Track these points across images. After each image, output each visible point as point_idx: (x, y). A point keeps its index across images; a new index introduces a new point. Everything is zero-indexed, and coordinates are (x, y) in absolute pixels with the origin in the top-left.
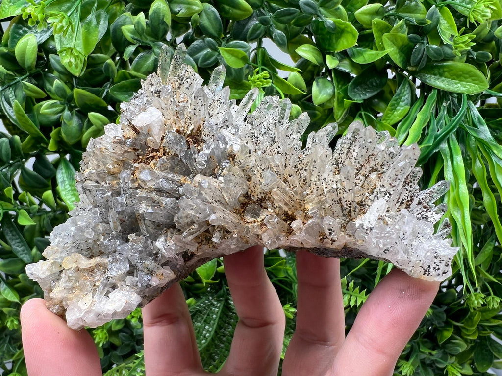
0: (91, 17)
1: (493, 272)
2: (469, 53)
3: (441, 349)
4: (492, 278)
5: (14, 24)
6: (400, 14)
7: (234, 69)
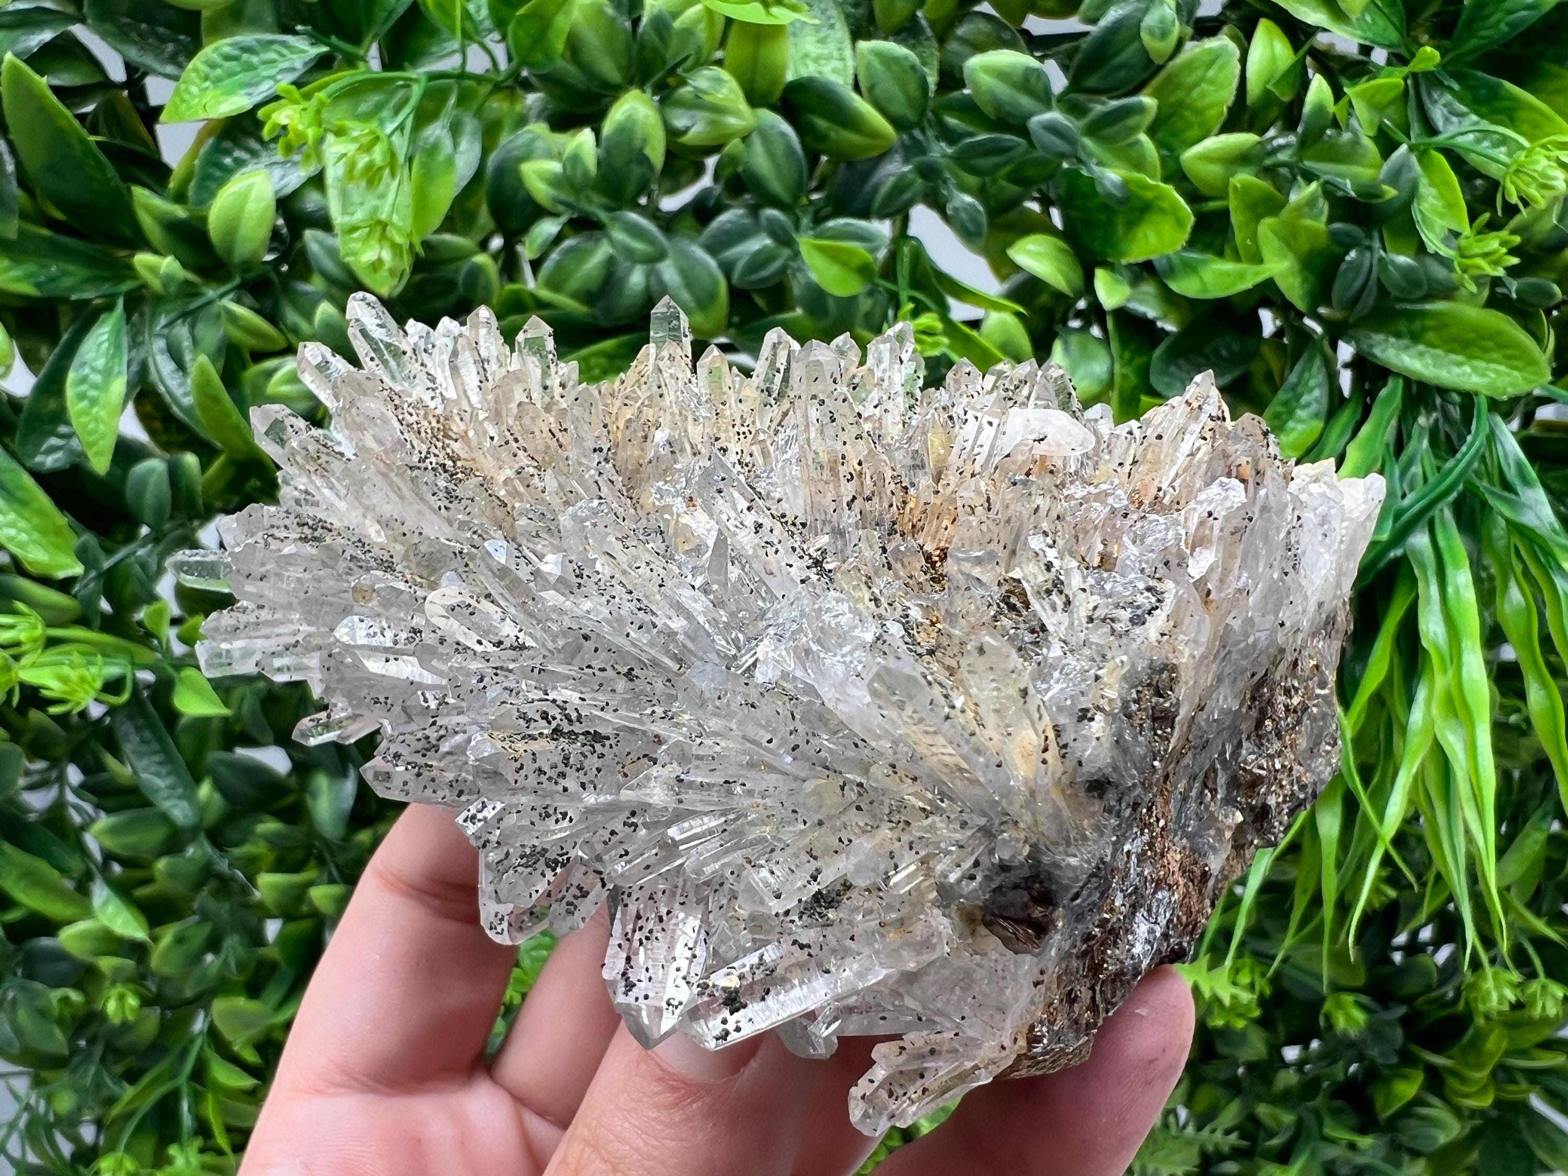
1: (1545, 908)
2: (1496, 282)
3: (1385, 1132)
4: (1541, 926)
5: (211, 141)
6: (1308, 164)
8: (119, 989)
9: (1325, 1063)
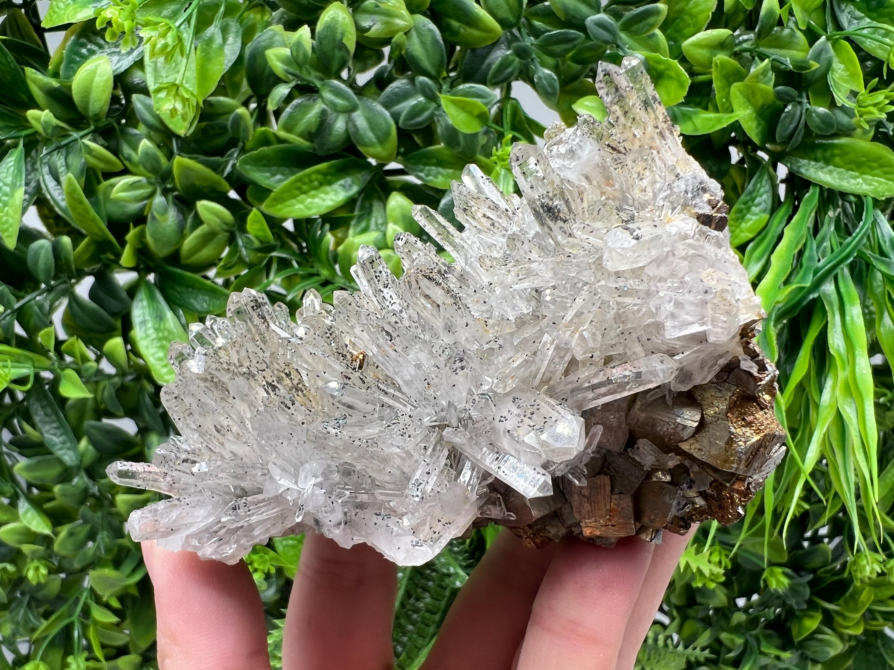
0: (213, 30)
3: (797, 649)
7: (463, 134)
8: (36, 563)
9: (761, 608)
